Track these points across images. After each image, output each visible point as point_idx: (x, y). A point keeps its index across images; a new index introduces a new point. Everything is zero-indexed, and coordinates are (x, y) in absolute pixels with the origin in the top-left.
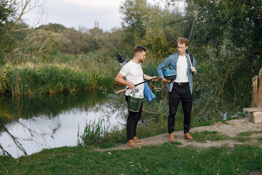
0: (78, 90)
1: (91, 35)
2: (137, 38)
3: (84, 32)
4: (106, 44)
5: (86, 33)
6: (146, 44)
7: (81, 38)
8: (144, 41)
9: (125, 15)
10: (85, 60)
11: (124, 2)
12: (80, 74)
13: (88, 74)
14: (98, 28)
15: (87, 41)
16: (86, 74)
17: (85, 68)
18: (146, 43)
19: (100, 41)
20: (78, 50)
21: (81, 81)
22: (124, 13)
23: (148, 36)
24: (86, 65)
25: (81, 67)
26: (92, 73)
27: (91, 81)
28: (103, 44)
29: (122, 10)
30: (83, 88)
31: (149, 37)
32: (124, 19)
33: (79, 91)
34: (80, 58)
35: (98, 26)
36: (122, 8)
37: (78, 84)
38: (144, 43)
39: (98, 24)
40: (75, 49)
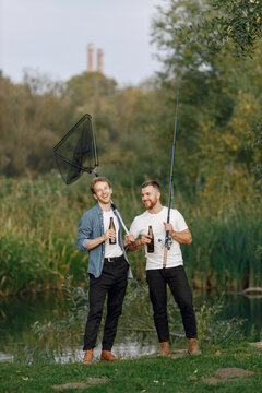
0: (7, 292)
1: (68, 102)
2: (205, 129)
3: (42, 91)
4: (124, 137)
5: (49, 96)
6: (235, 148)
7: (31, 113)
8: (228, 138)
9: (173, 51)
10: (33, 198)
11: (167, 7)
12: (14, 244)
13: (43, 245)
14: (99, 74)
15: (52, 127)
16: (35, 244)
17: (34, 225)
18: (234, 143)
19: (101, 124)
20: (21, 157)
21: (19, 265)
22: (168, 44)
23: (241, 122)
24: (36, 216)
25: (19, 223)
26: (54, 241)
27: (51, 265)
28: (114, 137)
29: (159, 32)
30: (24, 287)
31: (243, 126)
32: (166, 62)
33: (11, 296)
34: (19, 195)
35: (100, 63)
36: (161, 26)
37: (8, 275)
38: (229, 143)
39: (100, 55)
40: (9, 155)
